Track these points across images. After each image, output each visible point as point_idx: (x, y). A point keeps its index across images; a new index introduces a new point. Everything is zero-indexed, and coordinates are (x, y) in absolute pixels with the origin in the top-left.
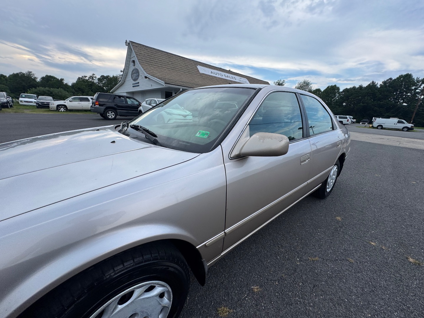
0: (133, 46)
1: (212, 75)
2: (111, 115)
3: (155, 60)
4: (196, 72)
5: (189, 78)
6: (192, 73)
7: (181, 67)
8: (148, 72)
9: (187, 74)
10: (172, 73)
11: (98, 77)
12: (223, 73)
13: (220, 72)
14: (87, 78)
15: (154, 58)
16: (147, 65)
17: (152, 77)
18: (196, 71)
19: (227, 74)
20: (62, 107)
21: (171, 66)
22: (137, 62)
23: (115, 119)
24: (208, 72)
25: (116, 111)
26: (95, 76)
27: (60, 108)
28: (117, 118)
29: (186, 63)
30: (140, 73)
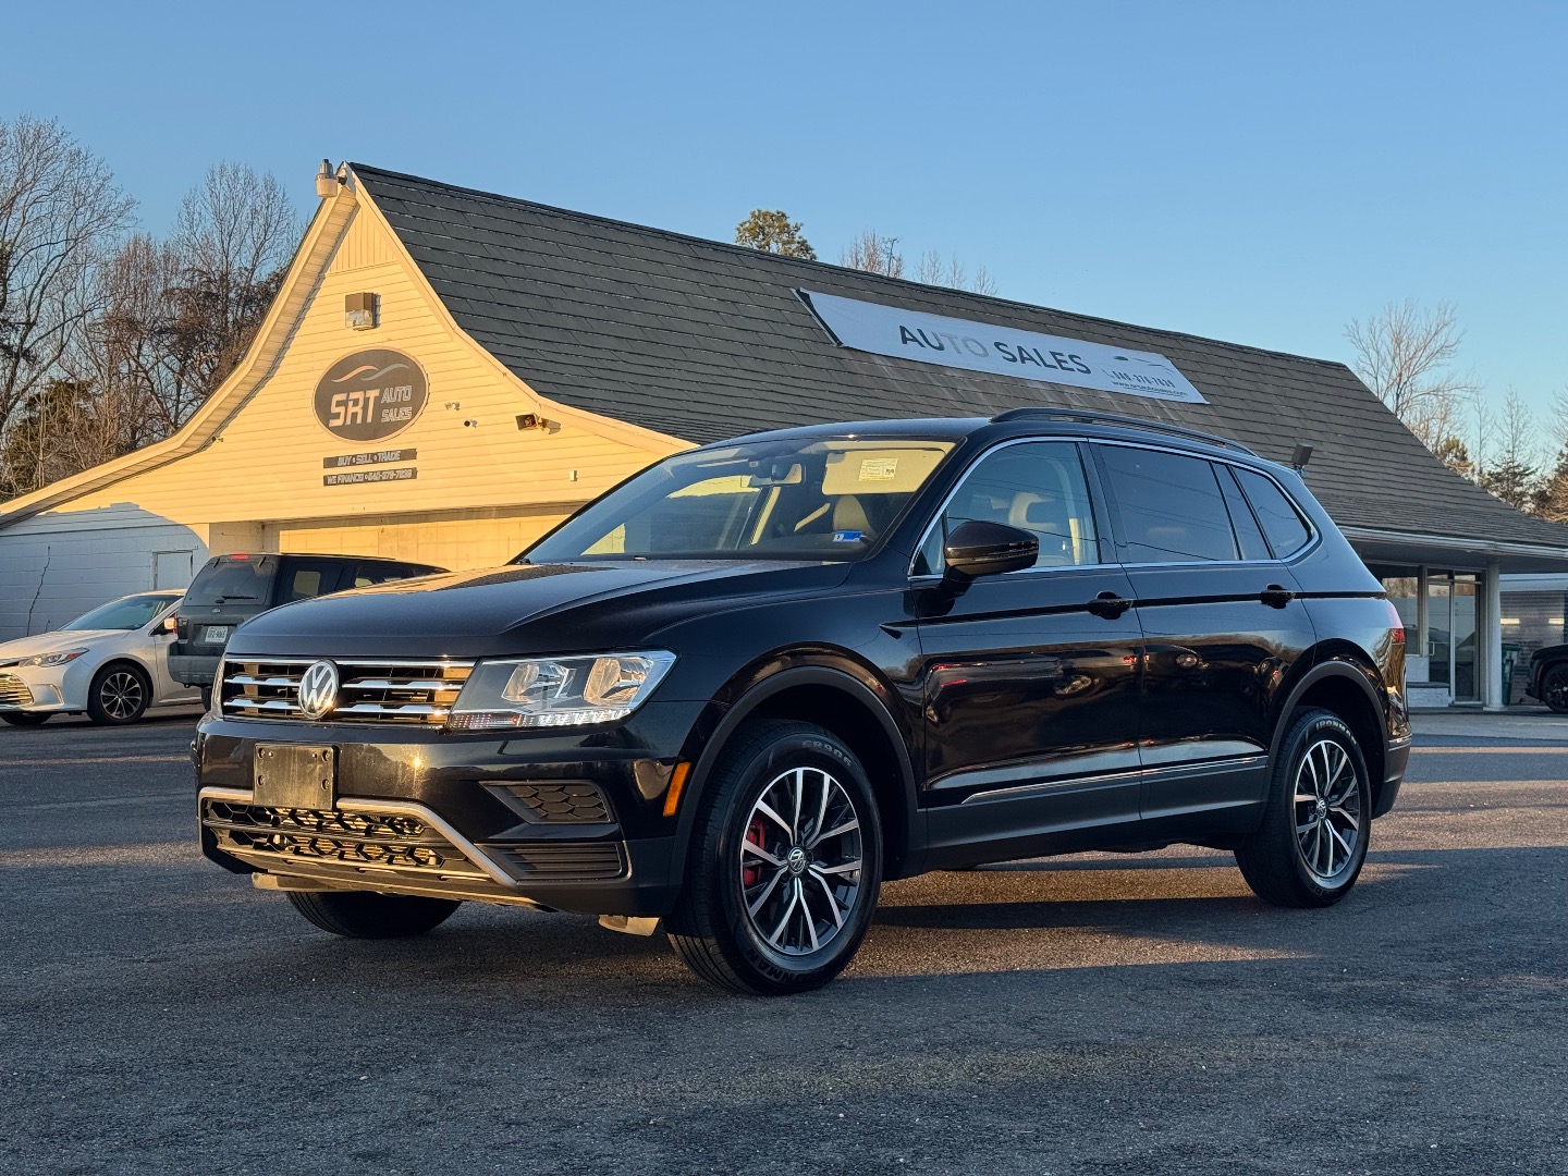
6: (777, 355)
7: (700, 316)
9: (750, 364)
10: (665, 373)
12: (989, 333)
15: (522, 271)
16: (497, 326)
18: (799, 333)
19: (1013, 338)
21: (636, 318)
29: (721, 280)
30: (435, 387)
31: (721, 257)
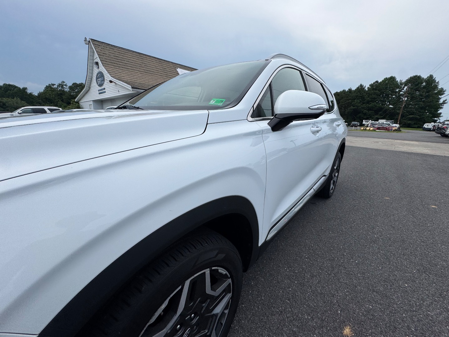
0: (94, 44)
3: (123, 62)
7: (157, 70)
8: (113, 76)
9: (165, 77)
15: (122, 59)
16: (112, 67)
17: (118, 81)
18: (175, 74)
21: (144, 69)
22: (100, 63)
29: (163, 65)
30: (105, 77)
31: (165, 62)
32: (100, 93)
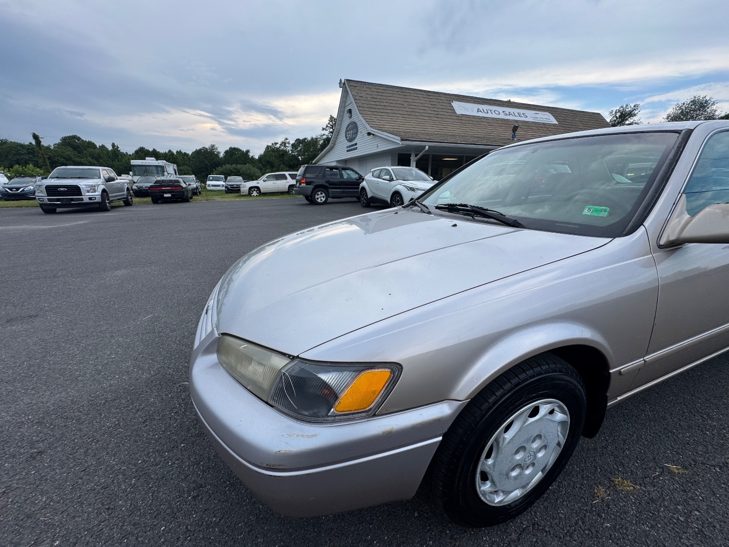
0: (350, 86)
1: (480, 114)
2: (320, 197)
3: (382, 104)
4: (449, 114)
5: (438, 126)
6: (442, 116)
7: (424, 108)
8: (373, 126)
9: (435, 119)
10: (409, 121)
11: (292, 142)
12: (500, 109)
13: (493, 108)
14: (278, 146)
15: (381, 100)
16: (370, 113)
17: (380, 132)
18: (450, 111)
19: (508, 110)
20: (254, 190)
21: (407, 110)
22: (355, 111)
23: (325, 203)
24: (472, 111)
25: (328, 191)
26: (288, 141)
27: (252, 191)
28: (328, 201)
29: (433, 100)
30: (359, 129)
31: (435, 95)
32: (348, 151)
